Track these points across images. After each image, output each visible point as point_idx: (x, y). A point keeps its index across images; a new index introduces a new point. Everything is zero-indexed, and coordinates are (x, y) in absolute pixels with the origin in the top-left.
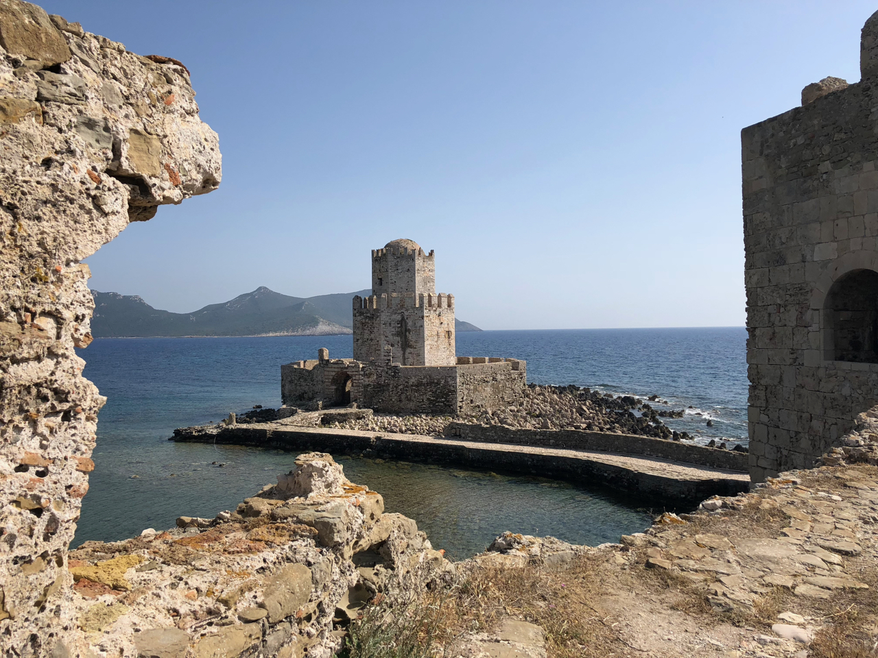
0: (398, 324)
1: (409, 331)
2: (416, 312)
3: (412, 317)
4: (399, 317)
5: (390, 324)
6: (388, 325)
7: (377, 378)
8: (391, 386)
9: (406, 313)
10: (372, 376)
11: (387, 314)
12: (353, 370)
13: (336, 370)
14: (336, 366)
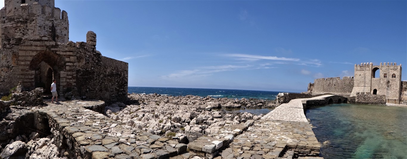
0: (50, 29)
1: (58, 36)
2: (62, 23)
3: (59, 26)
4: (50, 24)
5: (44, 27)
6: (43, 28)
7: (85, 64)
8: (95, 74)
9: (55, 22)
10: (82, 60)
11: (42, 19)
12: (66, 49)
13: (39, 49)
14: (38, 43)
